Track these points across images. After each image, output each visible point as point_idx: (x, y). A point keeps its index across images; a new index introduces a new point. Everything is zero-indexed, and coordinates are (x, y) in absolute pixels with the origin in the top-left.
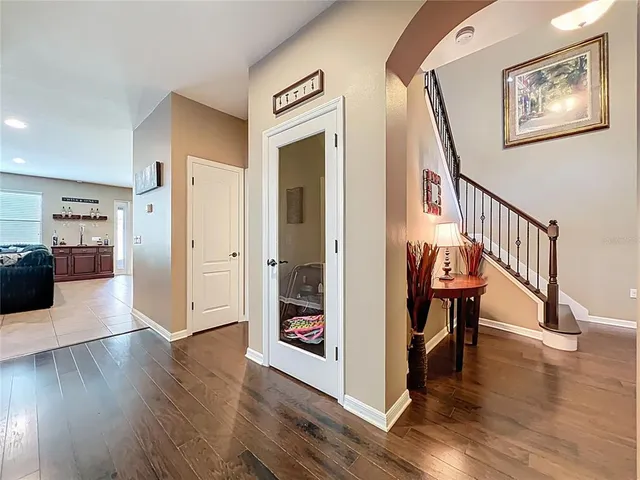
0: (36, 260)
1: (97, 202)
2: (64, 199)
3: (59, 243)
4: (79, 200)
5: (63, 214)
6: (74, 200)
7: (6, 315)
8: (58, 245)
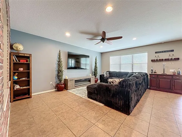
0: (123, 85)
1: (173, 51)
2: (156, 53)
3: (153, 72)
4: (163, 52)
5: (156, 59)
6: (160, 52)
7: (107, 107)
8: (153, 73)
